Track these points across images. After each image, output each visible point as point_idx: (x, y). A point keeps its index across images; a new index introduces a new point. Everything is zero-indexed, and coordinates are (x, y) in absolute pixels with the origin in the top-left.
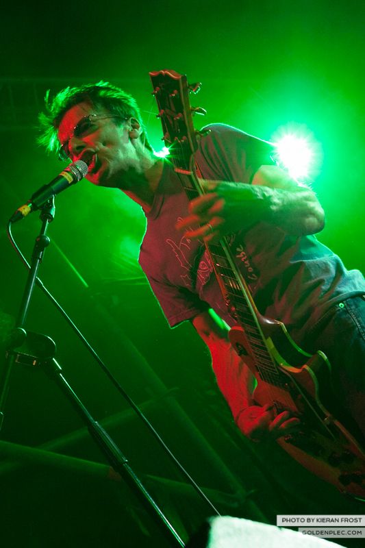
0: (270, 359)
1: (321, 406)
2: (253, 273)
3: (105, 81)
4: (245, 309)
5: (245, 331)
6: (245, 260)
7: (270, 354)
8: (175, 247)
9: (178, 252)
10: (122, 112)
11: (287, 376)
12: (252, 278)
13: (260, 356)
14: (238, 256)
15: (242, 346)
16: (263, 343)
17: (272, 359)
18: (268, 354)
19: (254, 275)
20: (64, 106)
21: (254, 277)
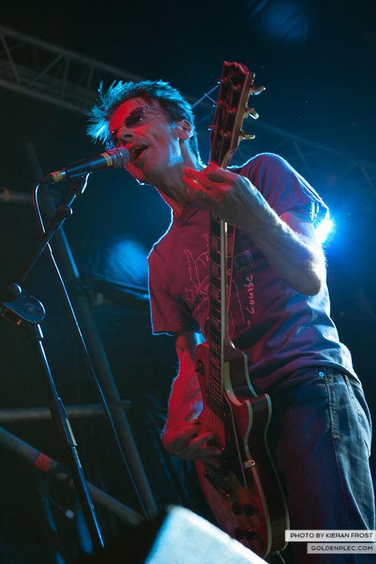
0: (220, 383)
1: (247, 448)
2: (252, 306)
3: (164, 81)
4: (217, 324)
5: (210, 348)
6: (251, 292)
7: (222, 378)
8: (191, 260)
9: (192, 264)
10: (176, 113)
11: (228, 407)
12: (249, 311)
13: (213, 377)
14: (245, 285)
15: (202, 364)
16: (220, 365)
17: (222, 384)
18: (220, 378)
19: (252, 308)
20: (119, 98)
21: (251, 310)
